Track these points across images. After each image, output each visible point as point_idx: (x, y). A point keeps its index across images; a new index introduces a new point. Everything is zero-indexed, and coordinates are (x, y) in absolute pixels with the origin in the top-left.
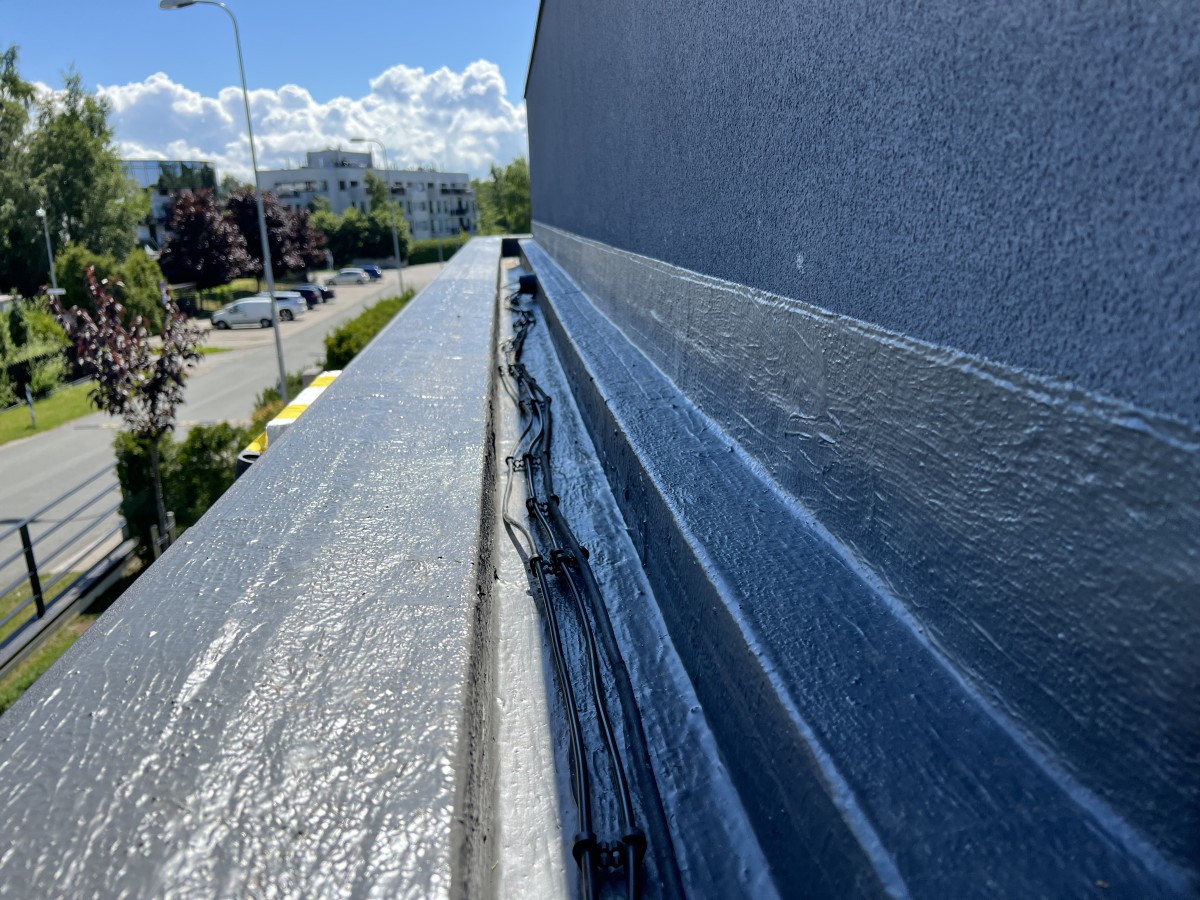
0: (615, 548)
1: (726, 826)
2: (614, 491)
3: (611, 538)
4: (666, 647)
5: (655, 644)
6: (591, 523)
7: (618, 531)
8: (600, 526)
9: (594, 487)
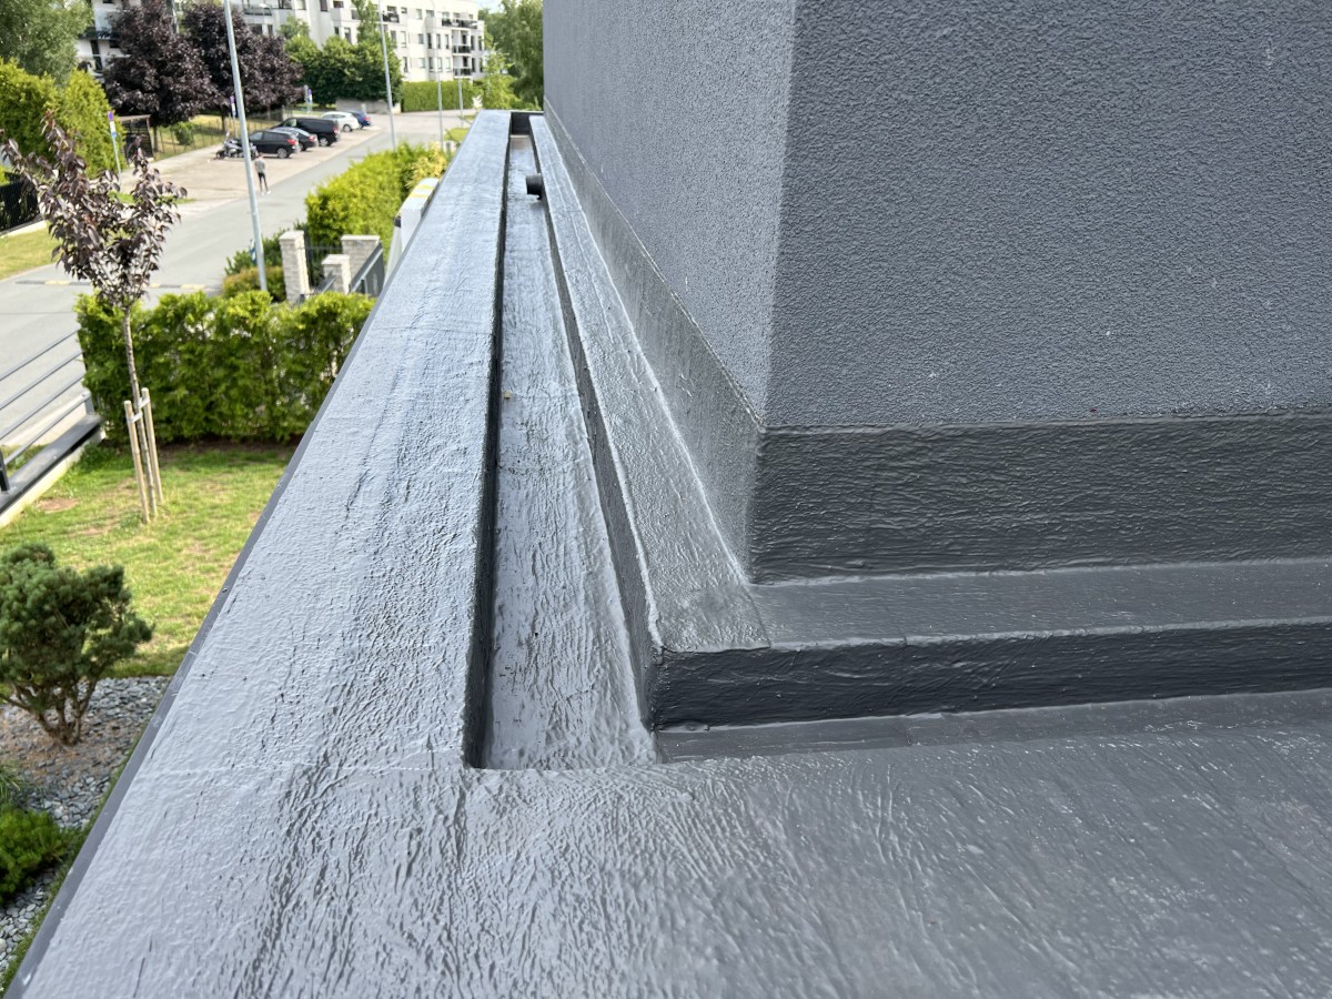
0: (577, 450)
1: (606, 585)
2: (583, 410)
3: (576, 443)
4: (597, 509)
5: (591, 507)
6: (563, 432)
7: (581, 439)
8: (570, 435)
9: (570, 405)
